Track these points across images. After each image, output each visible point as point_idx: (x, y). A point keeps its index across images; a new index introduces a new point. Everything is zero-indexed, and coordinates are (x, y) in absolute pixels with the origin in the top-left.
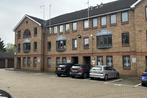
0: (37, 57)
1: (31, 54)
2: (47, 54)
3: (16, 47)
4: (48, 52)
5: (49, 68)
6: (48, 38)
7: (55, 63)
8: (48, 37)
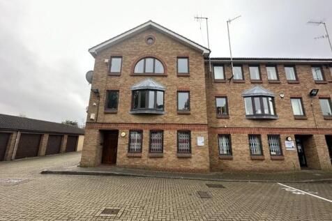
0: (194, 129)
1: (169, 121)
2: (214, 126)
3: (99, 96)
4: (221, 120)
5: (225, 162)
6: (218, 88)
7: (246, 147)
8: (217, 84)
